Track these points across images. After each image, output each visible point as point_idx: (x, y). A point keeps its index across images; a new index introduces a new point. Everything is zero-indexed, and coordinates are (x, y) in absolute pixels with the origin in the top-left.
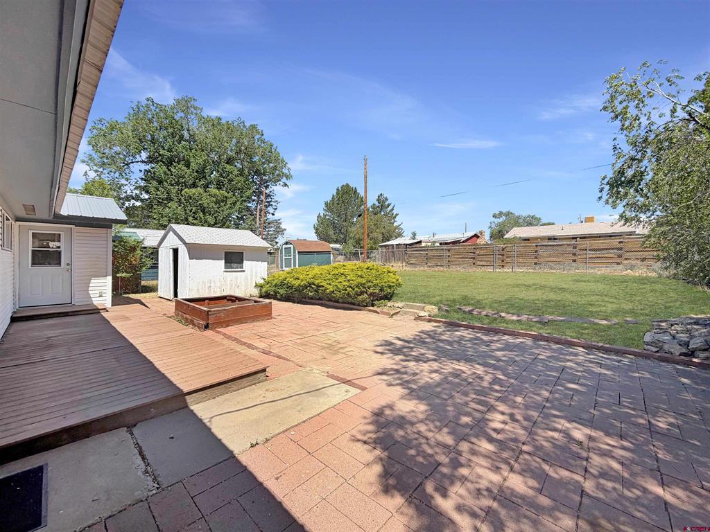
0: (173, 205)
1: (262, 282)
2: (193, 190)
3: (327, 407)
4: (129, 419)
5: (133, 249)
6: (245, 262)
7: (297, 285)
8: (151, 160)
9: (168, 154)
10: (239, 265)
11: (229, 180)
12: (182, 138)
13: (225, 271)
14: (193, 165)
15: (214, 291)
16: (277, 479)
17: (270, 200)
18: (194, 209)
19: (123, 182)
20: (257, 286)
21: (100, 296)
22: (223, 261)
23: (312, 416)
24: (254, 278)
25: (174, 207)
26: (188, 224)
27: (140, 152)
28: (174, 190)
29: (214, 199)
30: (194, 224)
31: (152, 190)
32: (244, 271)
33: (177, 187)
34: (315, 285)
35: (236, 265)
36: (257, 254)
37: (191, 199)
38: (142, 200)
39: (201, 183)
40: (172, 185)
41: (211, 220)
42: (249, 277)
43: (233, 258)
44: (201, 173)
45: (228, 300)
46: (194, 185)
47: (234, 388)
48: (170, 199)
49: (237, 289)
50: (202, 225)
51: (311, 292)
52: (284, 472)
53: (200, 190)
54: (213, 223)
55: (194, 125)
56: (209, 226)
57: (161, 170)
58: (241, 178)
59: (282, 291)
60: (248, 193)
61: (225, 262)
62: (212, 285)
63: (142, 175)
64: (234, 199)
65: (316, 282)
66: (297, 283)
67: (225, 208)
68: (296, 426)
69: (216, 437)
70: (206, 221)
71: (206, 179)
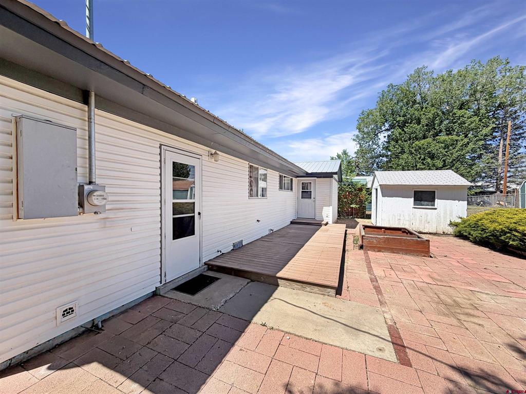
0: (405, 156)
1: (459, 221)
2: (422, 141)
3: (338, 344)
4: (253, 277)
5: (360, 190)
6: (436, 200)
7: (492, 229)
8: (392, 127)
9: (402, 118)
10: (430, 203)
11: (459, 124)
12: (414, 102)
13: (414, 208)
14: (424, 121)
15: (403, 224)
16: (241, 350)
17: (521, 131)
18: (422, 156)
19: (375, 146)
20: (451, 224)
21: (327, 217)
22: (413, 199)
23: (317, 340)
24: (448, 216)
25: (406, 158)
26: (417, 170)
27: (384, 124)
28: (406, 144)
29: (443, 145)
30: (422, 169)
31: (391, 148)
32: (436, 209)
33: (409, 142)
34: (518, 232)
35: (426, 203)
36: (451, 193)
37: (420, 149)
38: (387, 156)
39: (431, 133)
40: (405, 141)
41: (439, 163)
42: (442, 215)
43: (424, 197)
44: (431, 125)
45: (403, 232)
46: (425, 137)
47: (308, 289)
48: (403, 152)
49: (427, 225)
50: (430, 169)
51: (514, 240)
52: (248, 351)
53: (429, 140)
54: (441, 166)
55: (426, 88)
56: (437, 169)
57: (397, 131)
58: (476, 119)
59: (475, 234)
60: (486, 131)
61: (415, 200)
62: (402, 218)
63: (386, 139)
64: (466, 140)
65: (520, 228)
66: (492, 227)
67: (454, 151)
68: (299, 336)
69: (261, 308)
70: (434, 165)
71: (435, 129)
